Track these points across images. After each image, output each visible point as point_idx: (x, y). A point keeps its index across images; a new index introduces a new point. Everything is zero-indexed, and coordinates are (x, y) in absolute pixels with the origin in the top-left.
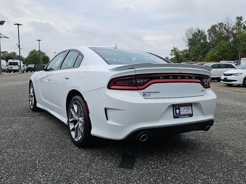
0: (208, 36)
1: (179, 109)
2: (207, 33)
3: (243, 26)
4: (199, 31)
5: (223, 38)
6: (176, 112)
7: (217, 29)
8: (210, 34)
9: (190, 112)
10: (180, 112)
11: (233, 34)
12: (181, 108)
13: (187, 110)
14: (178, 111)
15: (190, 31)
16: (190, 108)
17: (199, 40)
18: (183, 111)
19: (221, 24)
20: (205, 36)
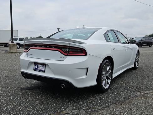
1: (37, 66)
6: (35, 67)
9: (43, 69)
10: (37, 67)
12: (39, 66)
13: (42, 67)
14: (36, 67)
16: (44, 66)
18: (40, 67)
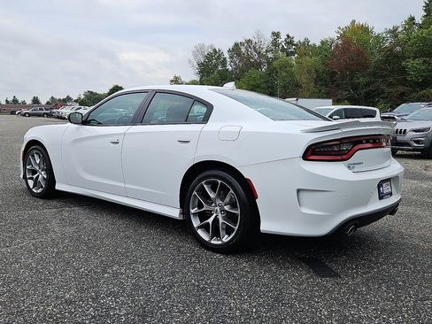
0: (228, 60)
1: (382, 186)
2: (226, 55)
3: (281, 46)
4: (215, 50)
5: (252, 65)
6: (380, 191)
7: (243, 50)
8: (231, 57)
9: (390, 190)
10: (383, 190)
11: (267, 58)
12: (384, 185)
13: (388, 187)
15: (200, 49)
16: (389, 183)
17: (216, 66)
18: (385, 188)
19: (249, 41)
20: (225, 59)
